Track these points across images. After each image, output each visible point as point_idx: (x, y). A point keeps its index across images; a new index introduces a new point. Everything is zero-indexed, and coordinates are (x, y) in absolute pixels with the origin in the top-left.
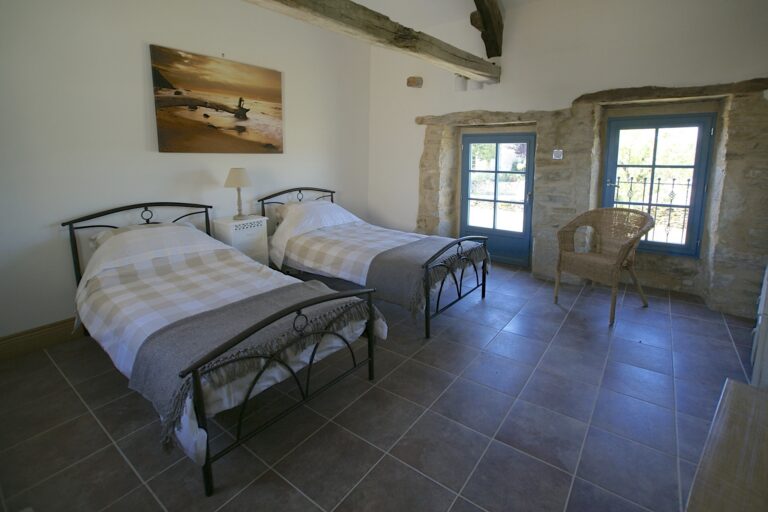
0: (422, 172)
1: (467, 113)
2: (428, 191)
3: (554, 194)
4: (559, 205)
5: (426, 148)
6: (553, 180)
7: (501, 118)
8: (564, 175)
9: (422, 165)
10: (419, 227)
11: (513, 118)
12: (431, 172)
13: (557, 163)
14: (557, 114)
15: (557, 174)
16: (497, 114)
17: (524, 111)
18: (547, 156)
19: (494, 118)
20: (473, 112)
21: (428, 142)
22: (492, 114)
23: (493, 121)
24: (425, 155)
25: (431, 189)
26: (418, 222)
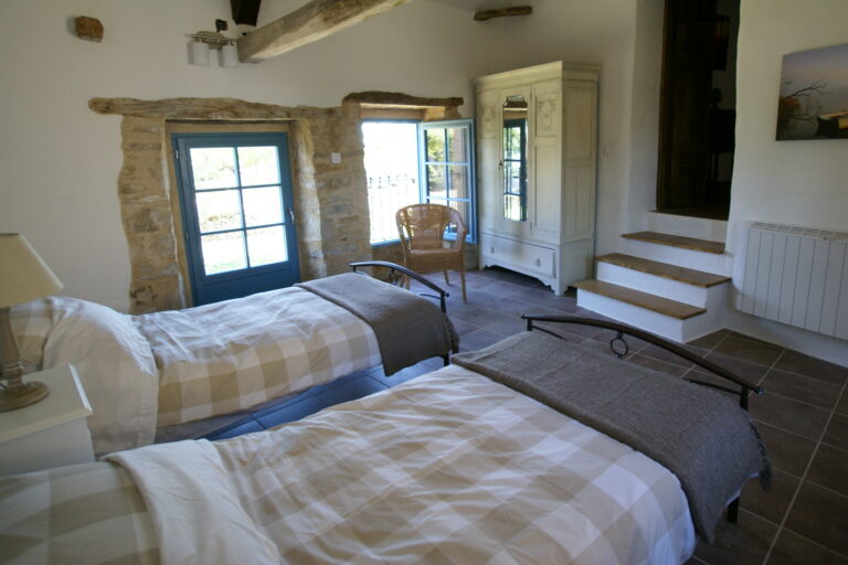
0: (125, 202)
1: (207, 100)
2: (147, 235)
3: (338, 203)
4: (345, 215)
5: (128, 158)
6: (335, 188)
7: (263, 112)
8: (345, 181)
9: (124, 190)
10: (138, 303)
11: (280, 114)
12: (149, 199)
13: (337, 168)
14: (330, 112)
15: (340, 181)
16: (257, 106)
17: (294, 106)
18: (326, 161)
19: (254, 111)
20: (220, 101)
21: (130, 147)
22: (249, 105)
23: (251, 115)
24: (128, 171)
25: (153, 229)
26: (133, 295)
